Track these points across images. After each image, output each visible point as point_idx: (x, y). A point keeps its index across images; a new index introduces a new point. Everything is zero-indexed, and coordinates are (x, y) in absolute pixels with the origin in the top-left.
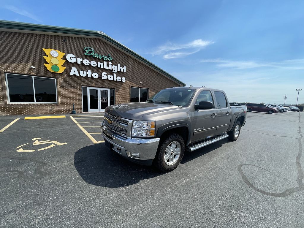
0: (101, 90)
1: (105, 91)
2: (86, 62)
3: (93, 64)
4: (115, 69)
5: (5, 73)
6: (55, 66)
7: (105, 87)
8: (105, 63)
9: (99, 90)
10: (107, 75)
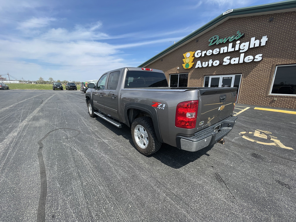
0: (223, 78)
1: (229, 77)
2: (209, 53)
3: (216, 51)
4: (245, 46)
5: (170, 74)
6: (187, 64)
7: (228, 73)
8: (231, 45)
9: (221, 77)
10: (230, 59)
